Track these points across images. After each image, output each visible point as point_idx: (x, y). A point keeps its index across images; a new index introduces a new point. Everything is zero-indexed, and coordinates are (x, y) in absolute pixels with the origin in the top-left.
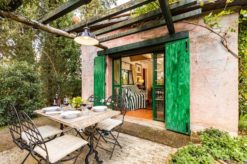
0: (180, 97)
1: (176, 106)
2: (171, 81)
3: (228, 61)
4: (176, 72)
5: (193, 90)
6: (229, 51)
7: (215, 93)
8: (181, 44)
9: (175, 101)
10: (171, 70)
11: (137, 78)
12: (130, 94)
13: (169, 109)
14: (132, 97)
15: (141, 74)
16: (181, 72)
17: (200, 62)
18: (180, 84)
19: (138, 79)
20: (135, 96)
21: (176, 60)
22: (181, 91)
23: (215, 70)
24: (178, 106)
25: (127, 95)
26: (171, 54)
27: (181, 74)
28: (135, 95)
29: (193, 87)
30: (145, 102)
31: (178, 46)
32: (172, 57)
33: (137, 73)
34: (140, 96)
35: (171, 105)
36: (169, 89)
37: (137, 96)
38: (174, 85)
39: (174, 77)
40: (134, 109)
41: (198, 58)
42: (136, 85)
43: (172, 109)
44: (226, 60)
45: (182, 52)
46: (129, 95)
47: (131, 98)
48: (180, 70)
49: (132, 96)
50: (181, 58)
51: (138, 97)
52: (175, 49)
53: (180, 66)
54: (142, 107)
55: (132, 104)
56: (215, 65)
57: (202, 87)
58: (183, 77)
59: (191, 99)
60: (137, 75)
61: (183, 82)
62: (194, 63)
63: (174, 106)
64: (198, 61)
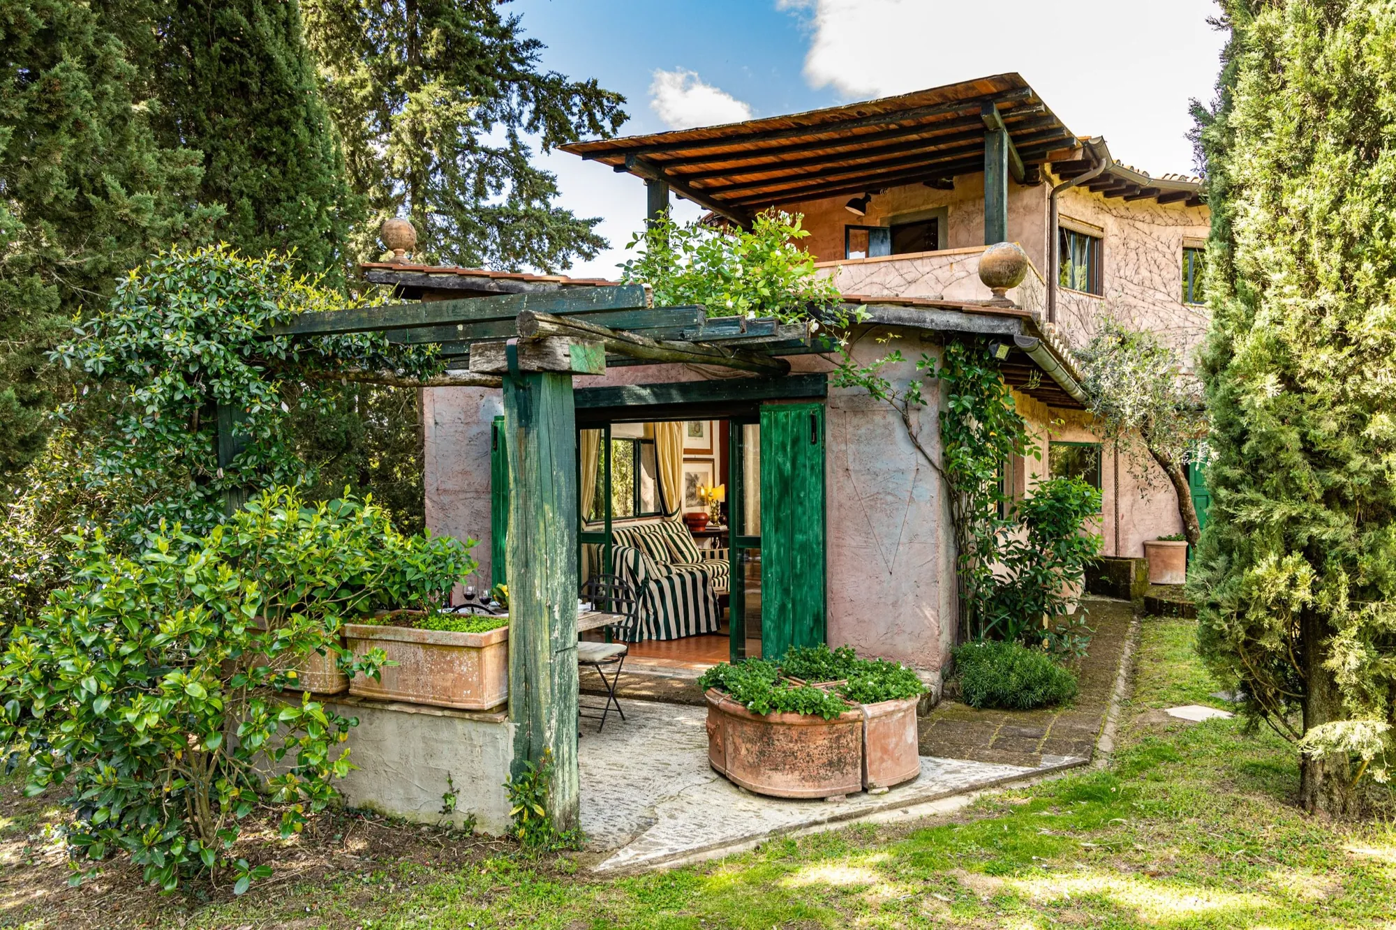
0: (797, 577)
1: (790, 606)
2: (776, 531)
3: (919, 477)
4: (788, 500)
5: (839, 555)
6: (919, 448)
7: (890, 564)
8: (799, 416)
9: (786, 591)
10: (775, 492)
11: (688, 474)
12: (647, 572)
13: (769, 619)
14: (657, 582)
15: (710, 452)
16: (801, 503)
17: (856, 472)
18: (799, 537)
19: (692, 481)
20: (669, 579)
21: (788, 465)
22: (802, 561)
23: (890, 498)
24: (793, 605)
25: (634, 572)
26: (775, 443)
27: (800, 510)
28: (670, 572)
29: (838, 546)
30: (715, 605)
31: (793, 423)
32: (776, 454)
33: (687, 451)
34: (688, 578)
35: (776, 604)
36: (770, 553)
37: (677, 580)
38: (782, 541)
39: (782, 515)
40: (663, 637)
41: (851, 458)
42: (678, 518)
43: (779, 617)
44: (913, 474)
45: (802, 443)
46: (641, 576)
47: (653, 586)
48: (799, 496)
49: (654, 577)
50: (801, 459)
51: (683, 583)
52: (784, 429)
53: (797, 483)
54: (704, 630)
55: (656, 613)
56: (891, 486)
57: (861, 547)
58: (806, 518)
59: (834, 584)
60: (685, 460)
61: (805, 533)
62: (841, 473)
63: (783, 608)
64: (851, 468)
